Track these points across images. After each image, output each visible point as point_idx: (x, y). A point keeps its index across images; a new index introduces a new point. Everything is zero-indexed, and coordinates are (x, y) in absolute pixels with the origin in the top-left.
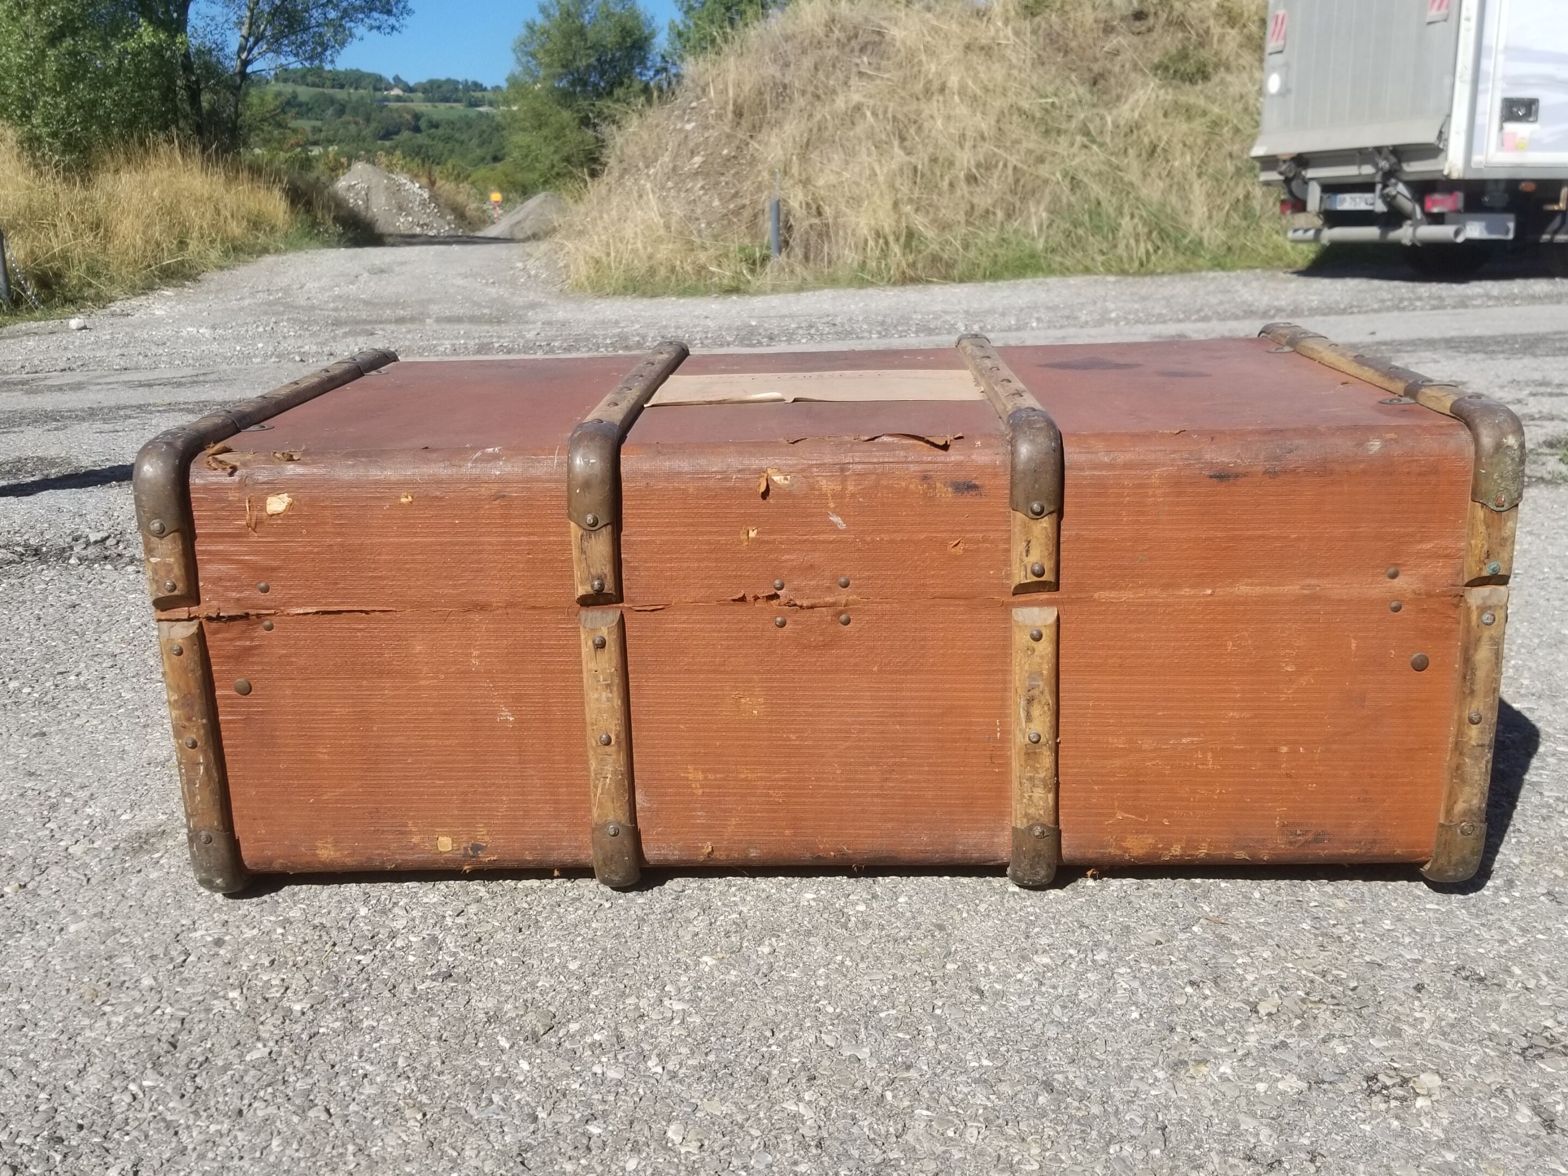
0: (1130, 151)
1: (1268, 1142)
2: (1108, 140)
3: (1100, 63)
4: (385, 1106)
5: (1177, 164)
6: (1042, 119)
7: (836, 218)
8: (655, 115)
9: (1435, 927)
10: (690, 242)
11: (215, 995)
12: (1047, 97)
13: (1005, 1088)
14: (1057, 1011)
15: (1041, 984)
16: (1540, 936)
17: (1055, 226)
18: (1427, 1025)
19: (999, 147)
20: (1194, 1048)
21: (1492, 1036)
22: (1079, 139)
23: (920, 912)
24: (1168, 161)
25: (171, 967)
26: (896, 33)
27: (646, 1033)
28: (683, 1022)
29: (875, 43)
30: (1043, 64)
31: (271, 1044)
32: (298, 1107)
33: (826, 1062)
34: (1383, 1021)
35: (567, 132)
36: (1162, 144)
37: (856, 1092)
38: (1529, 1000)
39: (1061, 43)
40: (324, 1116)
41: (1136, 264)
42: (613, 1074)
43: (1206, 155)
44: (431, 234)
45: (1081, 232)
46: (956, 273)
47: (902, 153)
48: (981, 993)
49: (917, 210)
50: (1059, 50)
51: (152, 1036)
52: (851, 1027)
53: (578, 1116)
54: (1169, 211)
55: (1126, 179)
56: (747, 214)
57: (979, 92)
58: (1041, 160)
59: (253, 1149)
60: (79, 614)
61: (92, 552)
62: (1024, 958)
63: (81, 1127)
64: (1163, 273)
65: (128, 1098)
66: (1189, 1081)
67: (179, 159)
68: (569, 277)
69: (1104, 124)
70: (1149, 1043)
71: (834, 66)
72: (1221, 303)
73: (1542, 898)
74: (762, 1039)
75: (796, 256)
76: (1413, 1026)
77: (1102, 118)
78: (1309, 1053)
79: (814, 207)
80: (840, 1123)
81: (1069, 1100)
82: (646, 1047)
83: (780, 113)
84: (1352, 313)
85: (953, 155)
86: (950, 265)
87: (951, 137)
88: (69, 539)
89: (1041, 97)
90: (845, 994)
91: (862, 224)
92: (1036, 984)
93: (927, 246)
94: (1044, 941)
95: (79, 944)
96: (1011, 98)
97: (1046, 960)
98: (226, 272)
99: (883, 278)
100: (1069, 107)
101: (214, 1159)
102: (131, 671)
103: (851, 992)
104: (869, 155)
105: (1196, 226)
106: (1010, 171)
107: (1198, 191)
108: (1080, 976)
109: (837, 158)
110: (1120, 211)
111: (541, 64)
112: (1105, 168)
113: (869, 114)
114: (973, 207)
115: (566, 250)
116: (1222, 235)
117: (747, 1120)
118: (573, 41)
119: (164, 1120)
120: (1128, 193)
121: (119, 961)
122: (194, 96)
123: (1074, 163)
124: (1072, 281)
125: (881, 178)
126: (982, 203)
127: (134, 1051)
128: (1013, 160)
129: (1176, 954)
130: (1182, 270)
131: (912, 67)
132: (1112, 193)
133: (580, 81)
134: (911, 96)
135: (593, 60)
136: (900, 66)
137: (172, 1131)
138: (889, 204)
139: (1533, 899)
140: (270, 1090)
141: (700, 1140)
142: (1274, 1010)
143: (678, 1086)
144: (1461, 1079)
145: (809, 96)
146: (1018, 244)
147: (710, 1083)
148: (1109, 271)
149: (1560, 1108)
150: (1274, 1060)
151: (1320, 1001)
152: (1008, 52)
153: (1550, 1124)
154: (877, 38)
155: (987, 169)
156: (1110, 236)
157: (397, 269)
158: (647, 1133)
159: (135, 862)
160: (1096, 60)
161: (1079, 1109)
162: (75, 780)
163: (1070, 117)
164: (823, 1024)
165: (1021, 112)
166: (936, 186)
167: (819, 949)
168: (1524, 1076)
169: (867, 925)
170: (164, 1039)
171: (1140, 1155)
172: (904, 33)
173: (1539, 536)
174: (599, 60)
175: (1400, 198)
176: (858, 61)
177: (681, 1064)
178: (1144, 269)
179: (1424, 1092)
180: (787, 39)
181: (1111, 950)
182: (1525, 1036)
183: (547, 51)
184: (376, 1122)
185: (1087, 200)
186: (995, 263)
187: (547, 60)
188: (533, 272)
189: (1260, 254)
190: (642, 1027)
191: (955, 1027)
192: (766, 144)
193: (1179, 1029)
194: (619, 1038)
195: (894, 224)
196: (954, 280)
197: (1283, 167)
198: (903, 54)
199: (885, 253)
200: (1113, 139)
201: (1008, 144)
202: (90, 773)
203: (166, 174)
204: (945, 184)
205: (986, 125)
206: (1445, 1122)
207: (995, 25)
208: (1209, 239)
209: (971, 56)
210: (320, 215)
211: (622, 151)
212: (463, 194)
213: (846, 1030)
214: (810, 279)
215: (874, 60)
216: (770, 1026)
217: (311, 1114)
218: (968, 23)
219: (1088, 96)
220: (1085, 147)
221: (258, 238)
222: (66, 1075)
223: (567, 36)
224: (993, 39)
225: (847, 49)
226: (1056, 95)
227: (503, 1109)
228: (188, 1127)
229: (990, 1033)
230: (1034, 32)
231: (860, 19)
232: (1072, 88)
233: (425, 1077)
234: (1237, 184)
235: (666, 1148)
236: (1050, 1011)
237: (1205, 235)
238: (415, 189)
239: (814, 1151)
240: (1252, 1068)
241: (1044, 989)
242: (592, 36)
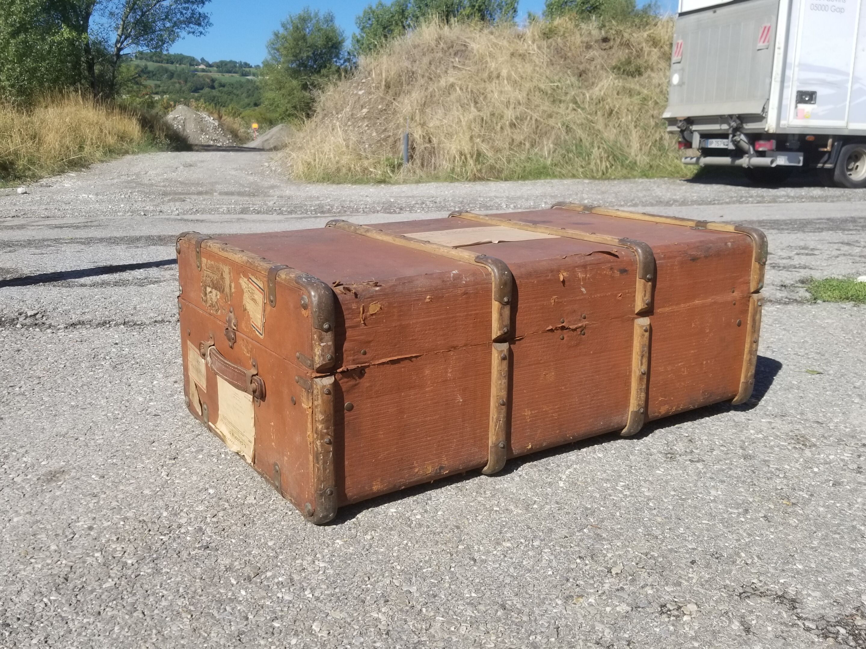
0: (599, 113)
1: (608, 635)
2: (587, 107)
3: (583, 65)
4: (172, 611)
5: (623, 120)
6: (551, 94)
7: (439, 144)
8: (343, 85)
9: (705, 532)
10: (359, 155)
11: (88, 555)
12: (554, 82)
13: (482, 608)
14: (512, 570)
15: (505, 556)
16: (757, 538)
17: (557, 152)
18: (694, 581)
19: (528, 109)
20: (577, 589)
21: (725, 587)
22: (571, 105)
23: (448, 519)
24: (619, 119)
25: (66, 540)
26: (474, 46)
27: (305, 578)
28: (324, 572)
29: (462, 51)
30: (553, 64)
31: (116, 579)
32: (129, 611)
33: (394, 594)
34: (674, 578)
35: (295, 92)
36: (616, 110)
37: (408, 608)
38: (747, 569)
39: (563, 53)
40: (141, 616)
41: (600, 174)
42: (287, 597)
43: (640, 116)
44: (219, 145)
45: (571, 155)
46: (503, 176)
47: (475, 110)
48: (475, 561)
49: (483, 141)
50: (562, 57)
51: (55, 575)
52: (408, 577)
53: (268, 618)
54: (619, 145)
55: (596, 128)
56: (391, 140)
57: (518, 79)
58: (550, 116)
59: (105, 631)
60: (21, 355)
61: (28, 321)
62: (498, 544)
63: (19, 619)
64: (615, 179)
65: (43, 605)
66: (573, 605)
67: (81, 102)
68: (293, 172)
69: (585, 98)
70: (556, 587)
71: (440, 62)
72: (645, 196)
73: (761, 519)
74: (363, 581)
75: (417, 164)
76: (688, 581)
77: (584, 94)
78: (634, 593)
79: (427, 138)
80: (398, 623)
81: (512, 613)
82: (305, 585)
83: (410, 87)
84: (714, 204)
85: (503, 112)
86: (500, 171)
87: (502, 102)
88: (17, 314)
89: (551, 82)
90: (407, 560)
91: (453, 148)
92: (502, 556)
93: (488, 161)
94: (509, 535)
95: (19, 527)
96: (535, 83)
97: (509, 545)
98: (105, 164)
99: (463, 177)
100: (566, 88)
101: (85, 636)
102: (48, 386)
103: (410, 559)
104: (458, 111)
105: (633, 154)
106: (534, 122)
107: (635, 135)
108: (525, 553)
109: (440, 112)
110: (592, 144)
111: (282, 55)
112: (584, 121)
113: (458, 89)
114: (513, 140)
115: (292, 157)
116: (647, 159)
117: (353, 621)
118: (300, 43)
119: (61, 616)
120: (597, 135)
121: (39, 537)
122: (90, 67)
123: (568, 118)
124: (565, 182)
125: (464, 123)
126: (518, 139)
127: (46, 582)
128: (535, 116)
129: (574, 543)
130: (625, 177)
131: (482, 64)
132: (588, 135)
133: (303, 64)
134: (482, 80)
135: (310, 54)
136: (476, 63)
137: (65, 622)
138: (468, 137)
139: (757, 519)
140: (115, 602)
141: (329, 630)
142: (619, 572)
143: (319, 604)
144: (707, 607)
145: (426, 78)
146: (537, 161)
147: (336, 602)
148: (586, 177)
149: (754, 622)
150: (616, 596)
151: (643, 568)
152: (534, 58)
153: (747, 630)
154: (464, 48)
155: (521, 120)
156: (587, 158)
157: (199, 164)
158: (302, 626)
159: (48, 486)
160: (581, 63)
161: (517, 618)
162: (18, 443)
163: (566, 93)
164: (394, 574)
165: (540, 90)
166: (494, 129)
167: (396, 537)
168: (739, 607)
169: (420, 525)
170: (61, 576)
171: (544, 641)
172: (478, 46)
173: (788, 331)
174: (313, 53)
175: (742, 142)
176: (453, 60)
177: (322, 593)
178: (605, 176)
179: (688, 613)
180: (415, 47)
181: (541, 540)
182: (742, 587)
183: (285, 48)
184: (167, 619)
185: (574, 138)
186: (524, 171)
187: (285, 52)
188: (273, 169)
189: (667, 170)
190: (303, 575)
191: (460, 577)
192: (402, 103)
193: (571, 580)
194: (292, 580)
195: (470, 148)
196: (502, 180)
197: (680, 124)
198: (477, 57)
199: (465, 164)
200: (589, 106)
201: (533, 107)
202: (26, 440)
203: (73, 109)
204: (498, 128)
205: (521, 96)
206: (696, 628)
207: (527, 43)
208: (640, 161)
209: (514, 59)
210: (157, 133)
211: (324, 105)
212: (237, 124)
213: (405, 578)
214: (424, 176)
215: (461, 60)
216: (368, 575)
217: (135, 614)
218: (513, 41)
219: (577, 82)
220: (574, 110)
221: (123, 145)
222: (11, 594)
223: (296, 40)
224: (526, 50)
225: (447, 54)
226: (559, 81)
227: (231, 614)
228: (73, 620)
229: (477, 581)
230: (548, 47)
231: (455, 38)
232: (568, 78)
233: (193, 597)
234: (656, 132)
235: (311, 634)
236: (508, 570)
237: (638, 159)
238: (211, 120)
239: (384, 636)
240: (605, 600)
241: (506, 559)
242: (310, 40)
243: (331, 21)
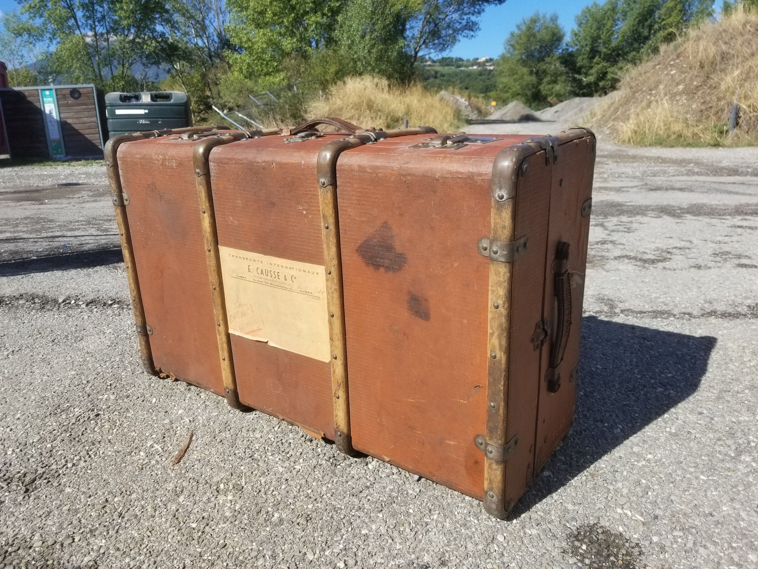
111: (515, 49)
118: (530, 39)
133: (530, 56)
135: (538, 47)
183: (518, 44)
187: (518, 47)
212: (480, 103)
223: (528, 37)
238: (463, 101)
242: (539, 36)
243: (556, 20)
